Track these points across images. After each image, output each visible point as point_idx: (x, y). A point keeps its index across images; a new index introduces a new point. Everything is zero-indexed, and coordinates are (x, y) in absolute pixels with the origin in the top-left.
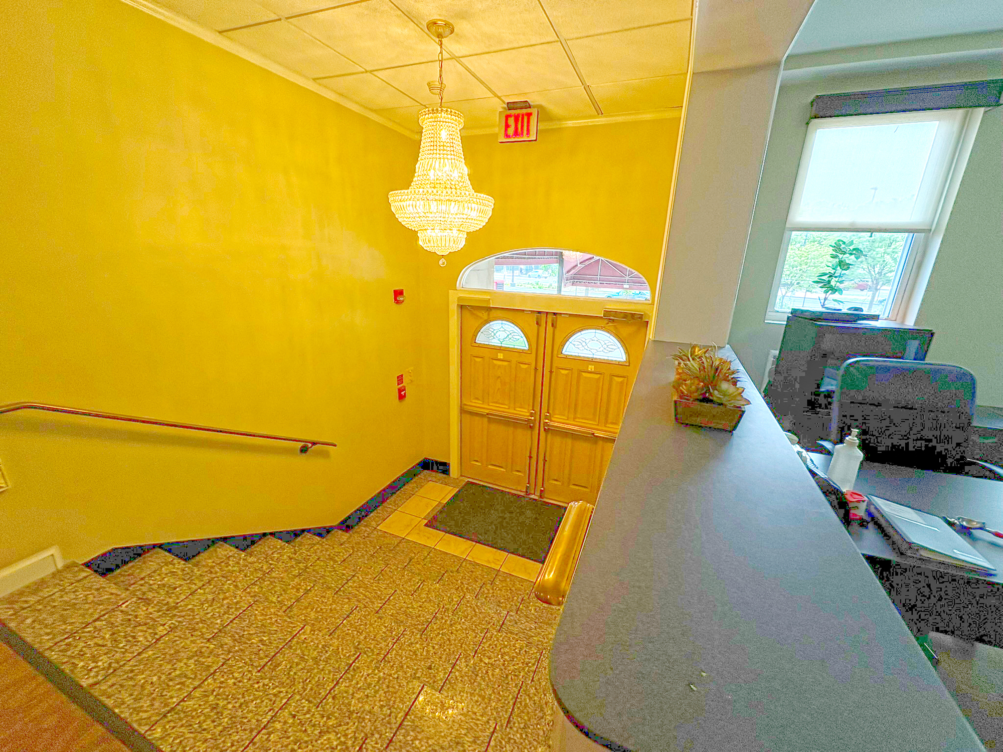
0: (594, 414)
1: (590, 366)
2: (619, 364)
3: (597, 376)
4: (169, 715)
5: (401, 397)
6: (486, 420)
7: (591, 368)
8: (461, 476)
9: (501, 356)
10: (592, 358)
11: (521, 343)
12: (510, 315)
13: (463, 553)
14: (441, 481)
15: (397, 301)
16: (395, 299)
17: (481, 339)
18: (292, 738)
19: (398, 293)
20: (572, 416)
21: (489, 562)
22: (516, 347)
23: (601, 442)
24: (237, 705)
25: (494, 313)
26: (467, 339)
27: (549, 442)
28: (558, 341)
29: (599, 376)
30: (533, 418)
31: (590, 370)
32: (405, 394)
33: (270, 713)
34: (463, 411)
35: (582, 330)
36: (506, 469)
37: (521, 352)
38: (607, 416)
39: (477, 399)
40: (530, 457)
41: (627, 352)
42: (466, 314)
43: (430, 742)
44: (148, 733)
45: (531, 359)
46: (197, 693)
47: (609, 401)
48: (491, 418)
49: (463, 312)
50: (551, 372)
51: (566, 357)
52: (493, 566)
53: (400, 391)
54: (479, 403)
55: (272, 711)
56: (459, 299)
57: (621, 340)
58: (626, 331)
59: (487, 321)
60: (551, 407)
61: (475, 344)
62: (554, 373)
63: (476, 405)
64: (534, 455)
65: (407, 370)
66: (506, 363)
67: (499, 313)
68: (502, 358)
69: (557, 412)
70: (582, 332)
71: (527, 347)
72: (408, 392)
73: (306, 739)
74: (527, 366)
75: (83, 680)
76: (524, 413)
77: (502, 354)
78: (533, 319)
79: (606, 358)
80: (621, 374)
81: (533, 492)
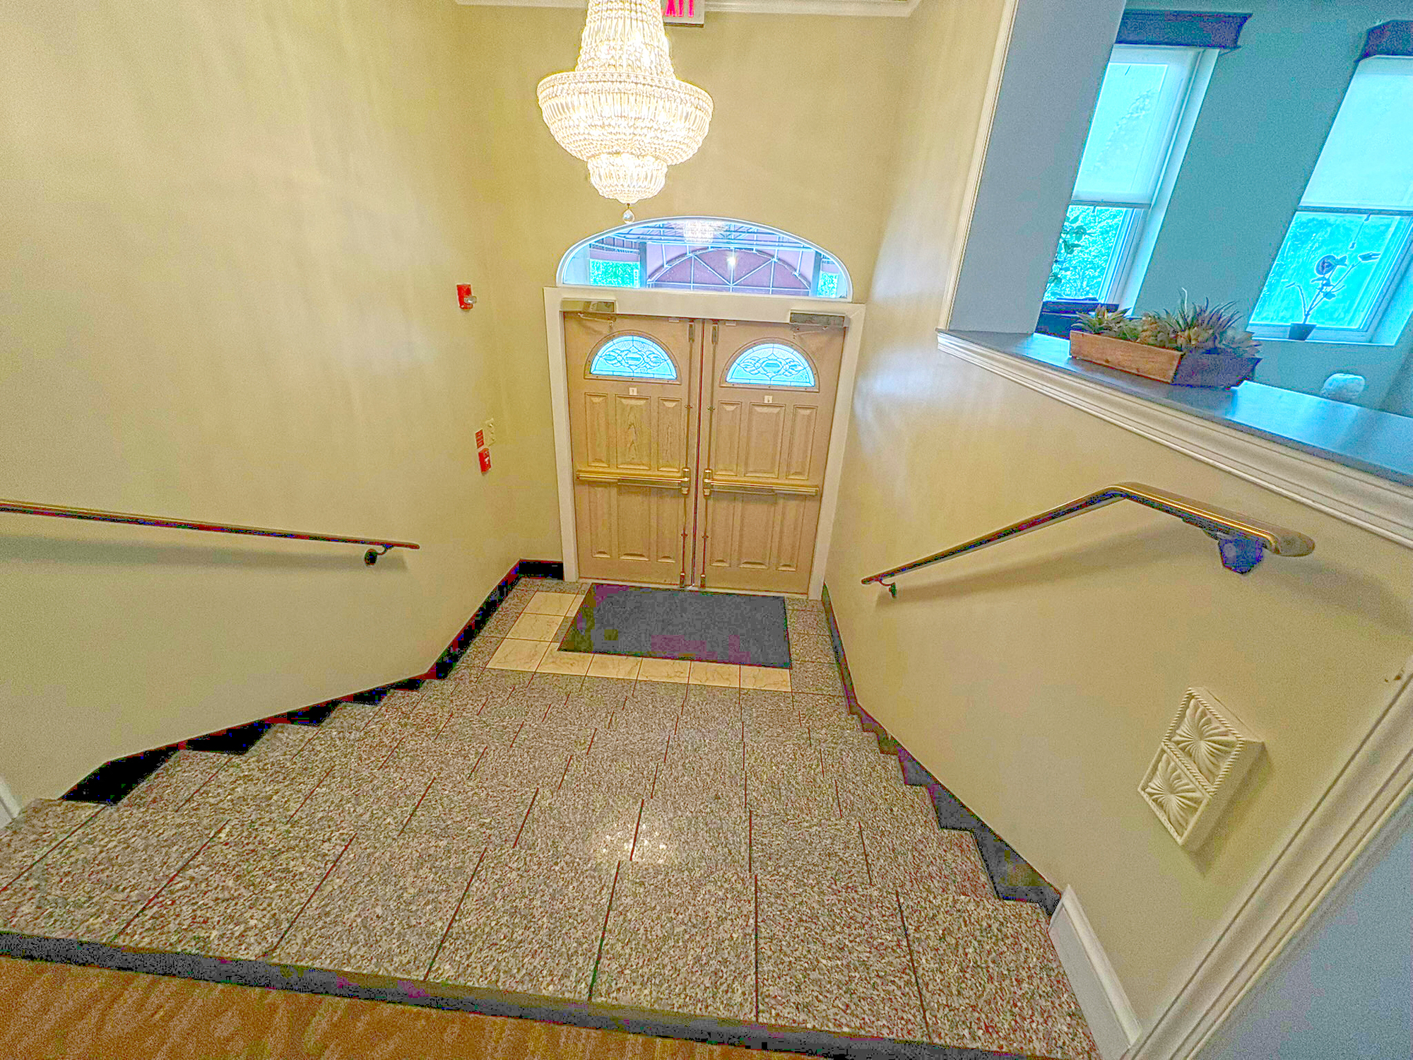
0: (773, 464)
1: (766, 397)
2: (806, 390)
3: (776, 410)
4: (447, 944)
5: (485, 467)
6: (614, 491)
7: (768, 399)
8: (580, 577)
9: (633, 391)
10: (770, 386)
11: (665, 370)
12: (643, 326)
13: (630, 673)
14: (553, 590)
15: (464, 306)
16: (462, 302)
17: (600, 366)
18: (658, 908)
19: (464, 292)
20: (742, 469)
21: (668, 676)
22: (656, 376)
23: (781, 502)
24: (546, 898)
25: (619, 325)
26: (578, 368)
27: (710, 510)
28: (720, 365)
29: (778, 409)
30: (686, 479)
31: (766, 402)
32: (489, 461)
33: (604, 892)
34: (577, 481)
35: (755, 345)
36: (649, 557)
37: (663, 384)
38: (789, 466)
39: (601, 461)
40: (685, 535)
41: (816, 374)
42: (573, 326)
43: (798, 864)
44: (431, 976)
45: (682, 393)
46: (470, 904)
47: (791, 443)
48: (625, 486)
49: (567, 324)
50: (711, 409)
51: (733, 387)
52: (677, 680)
53: (482, 456)
54: (601, 467)
55: (605, 889)
56: (564, 302)
57: (808, 357)
58: (815, 342)
59: (609, 338)
60: (713, 460)
61: (591, 376)
62: (716, 411)
63: (600, 470)
64: (690, 532)
65: (486, 422)
66: (642, 402)
67: (627, 324)
68: (635, 394)
69: (721, 466)
70: (755, 349)
71: (675, 375)
72: (493, 458)
73: (678, 901)
74: (674, 404)
75: (241, 952)
76: (672, 473)
77: (635, 389)
78: (682, 331)
79: (788, 384)
80: (807, 404)
81: (690, 583)
